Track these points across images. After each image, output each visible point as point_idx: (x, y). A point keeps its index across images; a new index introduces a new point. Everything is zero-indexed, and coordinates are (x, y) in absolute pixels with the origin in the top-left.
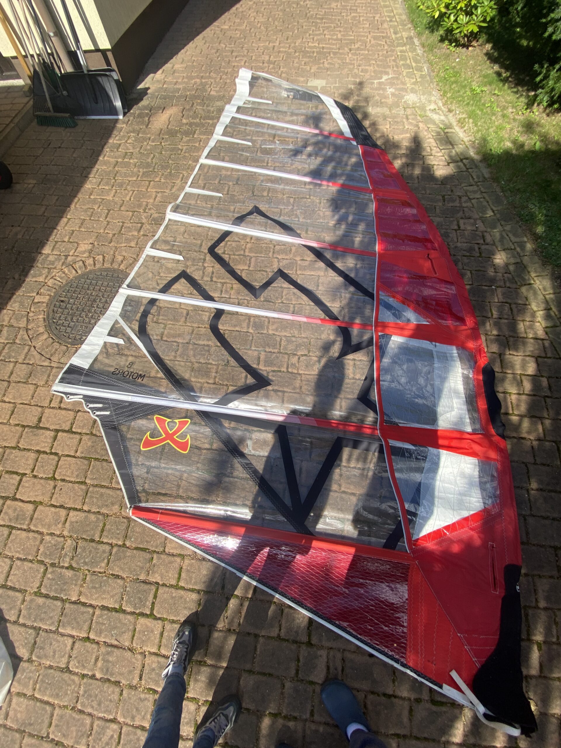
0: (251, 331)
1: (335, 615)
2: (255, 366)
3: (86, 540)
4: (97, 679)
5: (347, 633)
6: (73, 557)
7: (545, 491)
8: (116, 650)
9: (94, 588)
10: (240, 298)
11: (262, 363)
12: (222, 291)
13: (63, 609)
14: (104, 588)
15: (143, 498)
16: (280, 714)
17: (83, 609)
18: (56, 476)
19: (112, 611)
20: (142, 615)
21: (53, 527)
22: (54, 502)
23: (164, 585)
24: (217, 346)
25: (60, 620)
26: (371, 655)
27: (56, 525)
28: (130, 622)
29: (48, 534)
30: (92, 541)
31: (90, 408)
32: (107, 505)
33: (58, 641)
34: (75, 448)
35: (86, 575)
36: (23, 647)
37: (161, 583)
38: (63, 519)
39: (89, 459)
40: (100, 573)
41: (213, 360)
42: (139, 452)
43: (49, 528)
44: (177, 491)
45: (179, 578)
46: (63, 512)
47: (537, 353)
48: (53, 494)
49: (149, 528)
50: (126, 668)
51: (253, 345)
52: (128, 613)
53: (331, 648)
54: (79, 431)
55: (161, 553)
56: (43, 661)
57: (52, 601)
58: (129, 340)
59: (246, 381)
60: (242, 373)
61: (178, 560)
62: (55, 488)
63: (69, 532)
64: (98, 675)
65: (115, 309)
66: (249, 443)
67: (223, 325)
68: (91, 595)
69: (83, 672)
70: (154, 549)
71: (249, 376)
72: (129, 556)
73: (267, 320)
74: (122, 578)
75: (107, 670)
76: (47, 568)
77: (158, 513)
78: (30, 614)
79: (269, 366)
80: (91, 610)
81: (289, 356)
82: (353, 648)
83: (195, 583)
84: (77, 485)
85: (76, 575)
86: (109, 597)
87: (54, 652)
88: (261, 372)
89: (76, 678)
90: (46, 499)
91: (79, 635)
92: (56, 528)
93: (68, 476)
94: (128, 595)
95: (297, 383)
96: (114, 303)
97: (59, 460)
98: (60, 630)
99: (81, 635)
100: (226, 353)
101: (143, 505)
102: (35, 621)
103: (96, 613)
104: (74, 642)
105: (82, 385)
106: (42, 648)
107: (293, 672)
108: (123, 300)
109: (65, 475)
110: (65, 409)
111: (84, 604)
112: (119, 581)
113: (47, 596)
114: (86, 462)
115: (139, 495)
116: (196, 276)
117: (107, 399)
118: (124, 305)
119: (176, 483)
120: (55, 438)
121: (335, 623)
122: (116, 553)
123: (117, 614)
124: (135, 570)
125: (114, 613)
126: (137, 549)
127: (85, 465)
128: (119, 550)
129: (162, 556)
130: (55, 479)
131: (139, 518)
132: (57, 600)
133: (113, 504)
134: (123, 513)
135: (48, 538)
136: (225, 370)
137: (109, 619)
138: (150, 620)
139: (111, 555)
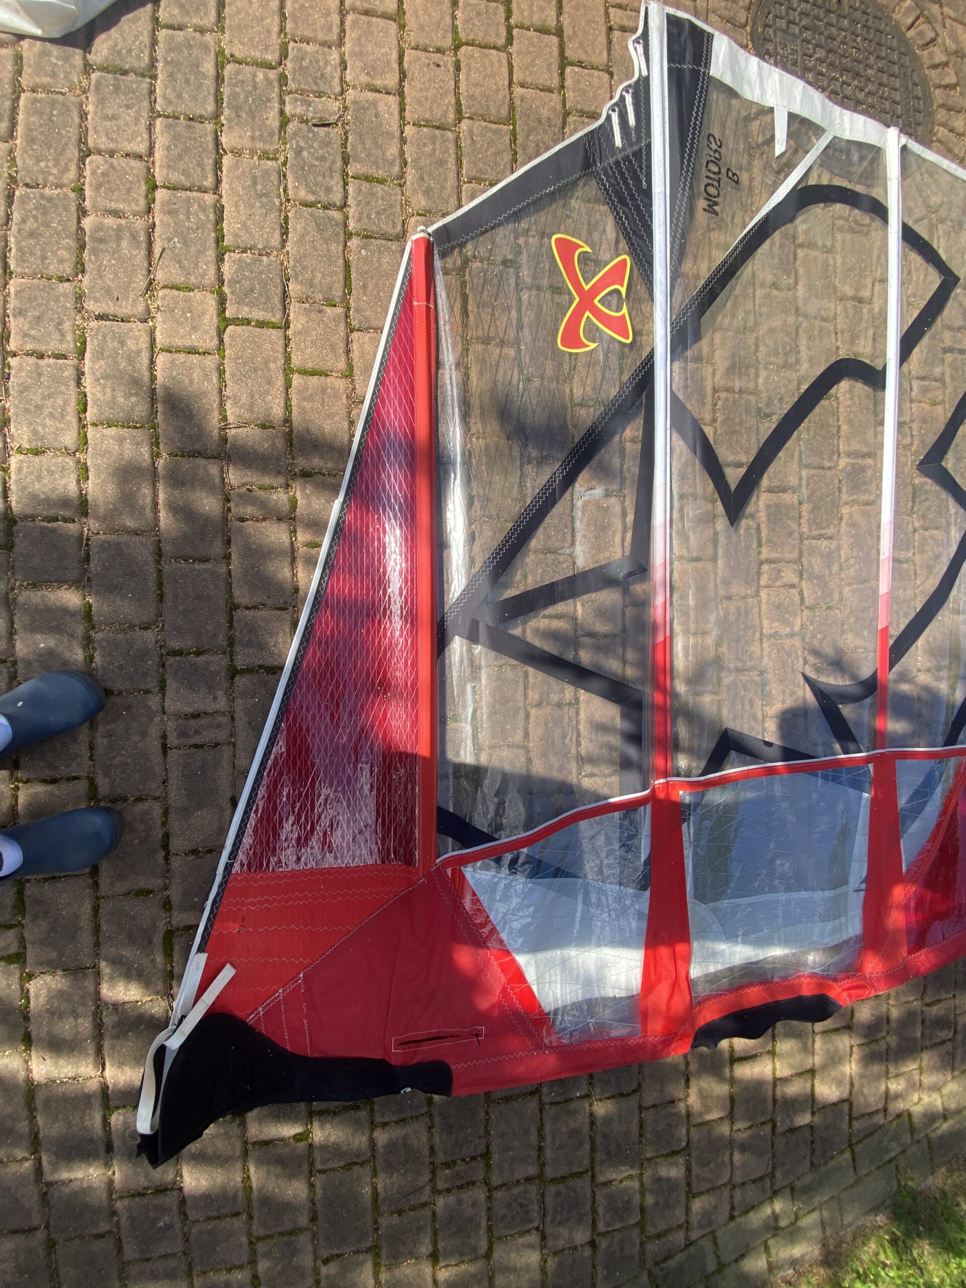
0: (843, 462)
1: (295, 721)
2: (765, 482)
3: (344, 145)
4: (79, 222)
5: (268, 747)
6: (307, 121)
7: (592, 1130)
8: (143, 252)
9: (255, 183)
10: (915, 426)
11: (774, 498)
12: (923, 378)
13: (201, 119)
14: (258, 204)
15: (449, 262)
16: (93, 628)
17: (209, 162)
18: (464, 48)
19: (216, 230)
20: (222, 301)
21: (358, 64)
22: (409, 55)
23: (287, 340)
24: (799, 385)
25: (178, 118)
26: (234, 803)
27: (363, 70)
28: (203, 276)
29: (342, 56)
30: (346, 161)
31: (622, 98)
32: (422, 178)
33: (137, 120)
34: (529, 79)
35: (276, 159)
36: (113, 49)
37: (290, 333)
38: (378, 82)
39: (511, 119)
40: (285, 190)
41: (768, 377)
42: (545, 235)
43: (354, 54)
44: (478, 338)
45: (304, 372)
46: (392, 80)
47: (859, 1101)
48: (425, 50)
49: (393, 286)
50: (113, 280)
51: (812, 472)
52: (219, 269)
53: (233, 718)
54: (568, 82)
55: (348, 324)
56: (92, 96)
57: (212, 91)
58: (786, 166)
59: (729, 465)
60: (747, 452)
61: (342, 365)
62: (439, 50)
63: (354, 102)
64: (87, 223)
65: (847, 125)
66: (599, 492)
67: (851, 391)
68: (238, 178)
69: (87, 187)
70: (352, 304)
71: (742, 471)
72: (329, 250)
73: (872, 497)
74: (284, 242)
75: (101, 240)
76: (274, 68)
77: (428, 301)
78: (178, 49)
79: (768, 516)
80: (209, 182)
81: (795, 562)
82: (241, 762)
83: (303, 411)
84: (453, 101)
85: (271, 134)
86: (243, 218)
87: (114, 117)
88: (754, 499)
89: (72, 174)
90: (412, 37)
91: (157, 165)
92: (358, 70)
93: (468, 76)
94: (255, 261)
95: (737, 589)
96: (860, 119)
97: (498, 49)
98: (159, 123)
99: (157, 170)
100: (786, 408)
101: (438, 263)
102: (167, 62)
103: (206, 196)
104: (140, 157)
105: (670, 69)
106: (117, 88)
107: (175, 644)
108: (872, 140)
109: (470, 69)
110: (610, 42)
111: (218, 166)
112: (277, 236)
113: (219, 79)
114: (504, 112)
115: (456, 251)
116: (950, 312)
117: (649, 134)
118: (860, 145)
119: (492, 334)
120: (543, 30)
121: (280, 722)
122: (331, 219)
123: (211, 243)
124: (304, 268)
125: (213, 235)
126: (347, 266)
127: (498, 111)
128: (337, 224)
129: (342, 327)
130: (457, 48)
131: (410, 259)
132: (217, 102)
133: (427, 192)
134: (413, 220)
135: (334, 56)
136: (747, 410)
137: (200, 226)
138: (215, 320)
139: (325, 208)
